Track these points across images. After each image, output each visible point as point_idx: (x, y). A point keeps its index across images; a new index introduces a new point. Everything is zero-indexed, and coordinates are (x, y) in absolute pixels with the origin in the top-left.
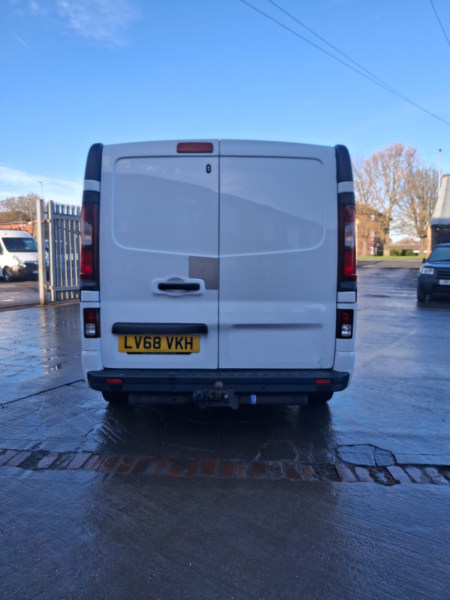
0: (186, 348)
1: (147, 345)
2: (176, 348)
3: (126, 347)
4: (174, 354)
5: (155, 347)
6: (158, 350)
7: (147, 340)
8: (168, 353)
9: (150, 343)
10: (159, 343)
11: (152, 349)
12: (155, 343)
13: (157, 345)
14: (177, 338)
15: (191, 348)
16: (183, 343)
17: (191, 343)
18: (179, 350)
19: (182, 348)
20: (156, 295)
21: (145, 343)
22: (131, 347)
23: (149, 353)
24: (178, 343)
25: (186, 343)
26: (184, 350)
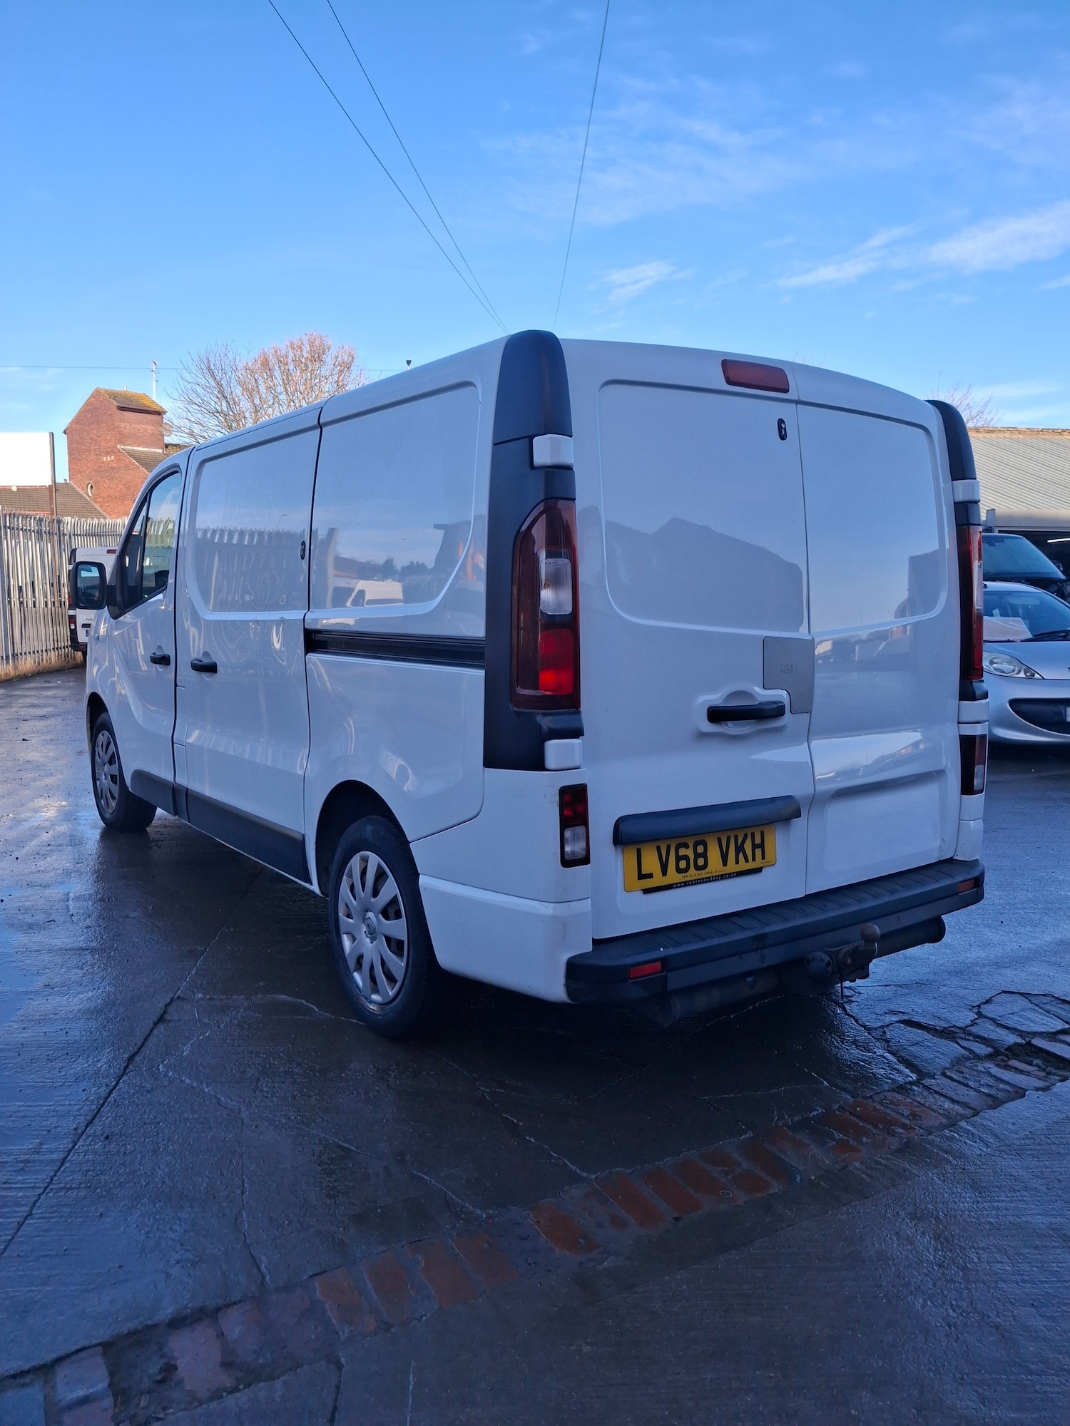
0: (754, 859)
1: (683, 864)
2: (737, 862)
3: (641, 876)
4: (734, 877)
5: (698, 868)
6: (703, 874)
7: (682, 852)
8: (723, 877)
9: (686, 858)
10: (704, 855)
11: (693, 874)
12: (697, 856)
13: (701, 862)
14: (736, 838)
15: (763, 858)
16: (748, 847)
17: (762, 846)
18: (743, 866)
19: (747, 861)
20: (703, 736)
21: (678, 858)
22: (650, 876)
23: (686, 884)
24: (740, 849)
25: (754, 847)
26: (751, 865)
